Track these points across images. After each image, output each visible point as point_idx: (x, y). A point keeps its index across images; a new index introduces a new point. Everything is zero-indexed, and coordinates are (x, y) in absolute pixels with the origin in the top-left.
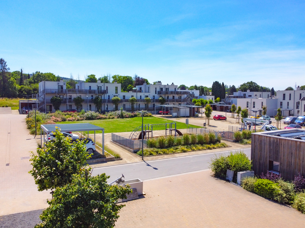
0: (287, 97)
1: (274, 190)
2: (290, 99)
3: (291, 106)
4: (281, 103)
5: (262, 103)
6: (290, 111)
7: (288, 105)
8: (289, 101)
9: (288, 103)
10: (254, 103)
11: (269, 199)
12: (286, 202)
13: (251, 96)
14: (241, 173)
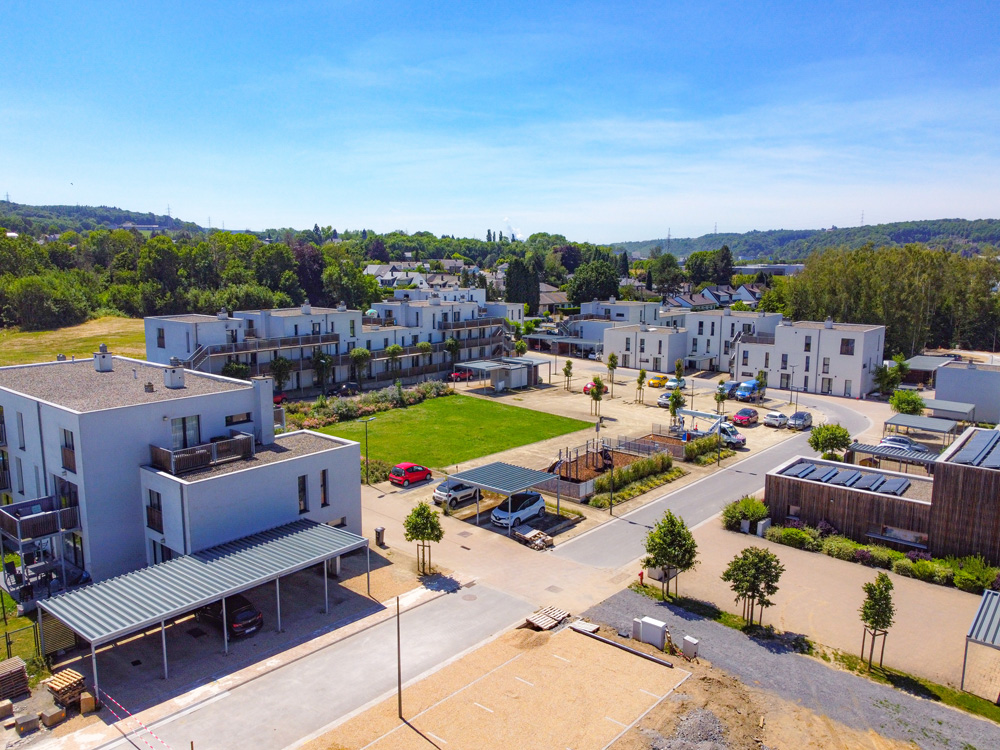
0: (707, 329)
1: (804, 539)
2: (712, 334)
3: (715, 348)
4: (695, 340)
5: (660, 342)
6: (711, 360)
7: (708, 345)
8: (711, 338)
9: (709, 341)
10: (642, 341)
11: (800, 548)
12: (816, 549)
13: (622, 315)
14: (762, 522)
